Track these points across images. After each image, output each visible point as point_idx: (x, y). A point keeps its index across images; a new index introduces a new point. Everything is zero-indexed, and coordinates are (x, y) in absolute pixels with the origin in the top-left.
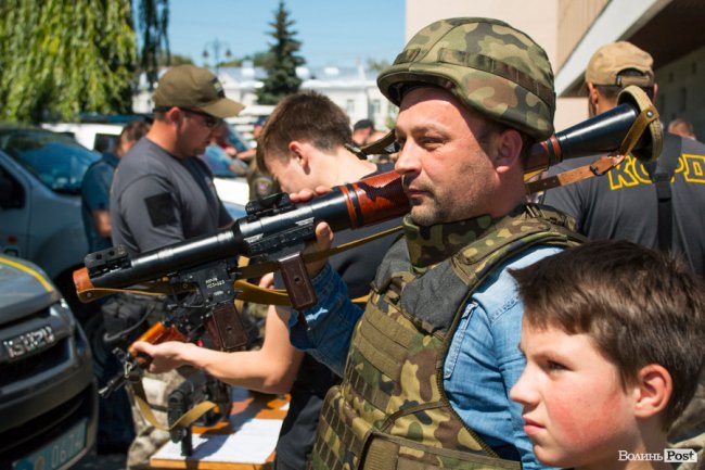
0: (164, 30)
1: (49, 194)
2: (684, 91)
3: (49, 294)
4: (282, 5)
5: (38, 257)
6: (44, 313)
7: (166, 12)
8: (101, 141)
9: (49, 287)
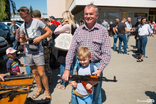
0: (15, 8)
1: (2, 30)
2: (79, 16)
3: (4, 40)
4: (31, 6)
5: (3, 36)
6: (4, 41)
7: (15, 6)
8: (8, 24)
9: (4, 39)
